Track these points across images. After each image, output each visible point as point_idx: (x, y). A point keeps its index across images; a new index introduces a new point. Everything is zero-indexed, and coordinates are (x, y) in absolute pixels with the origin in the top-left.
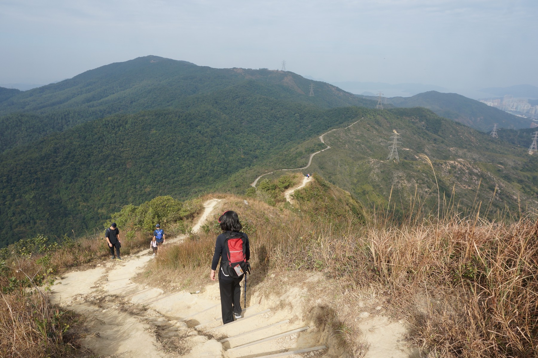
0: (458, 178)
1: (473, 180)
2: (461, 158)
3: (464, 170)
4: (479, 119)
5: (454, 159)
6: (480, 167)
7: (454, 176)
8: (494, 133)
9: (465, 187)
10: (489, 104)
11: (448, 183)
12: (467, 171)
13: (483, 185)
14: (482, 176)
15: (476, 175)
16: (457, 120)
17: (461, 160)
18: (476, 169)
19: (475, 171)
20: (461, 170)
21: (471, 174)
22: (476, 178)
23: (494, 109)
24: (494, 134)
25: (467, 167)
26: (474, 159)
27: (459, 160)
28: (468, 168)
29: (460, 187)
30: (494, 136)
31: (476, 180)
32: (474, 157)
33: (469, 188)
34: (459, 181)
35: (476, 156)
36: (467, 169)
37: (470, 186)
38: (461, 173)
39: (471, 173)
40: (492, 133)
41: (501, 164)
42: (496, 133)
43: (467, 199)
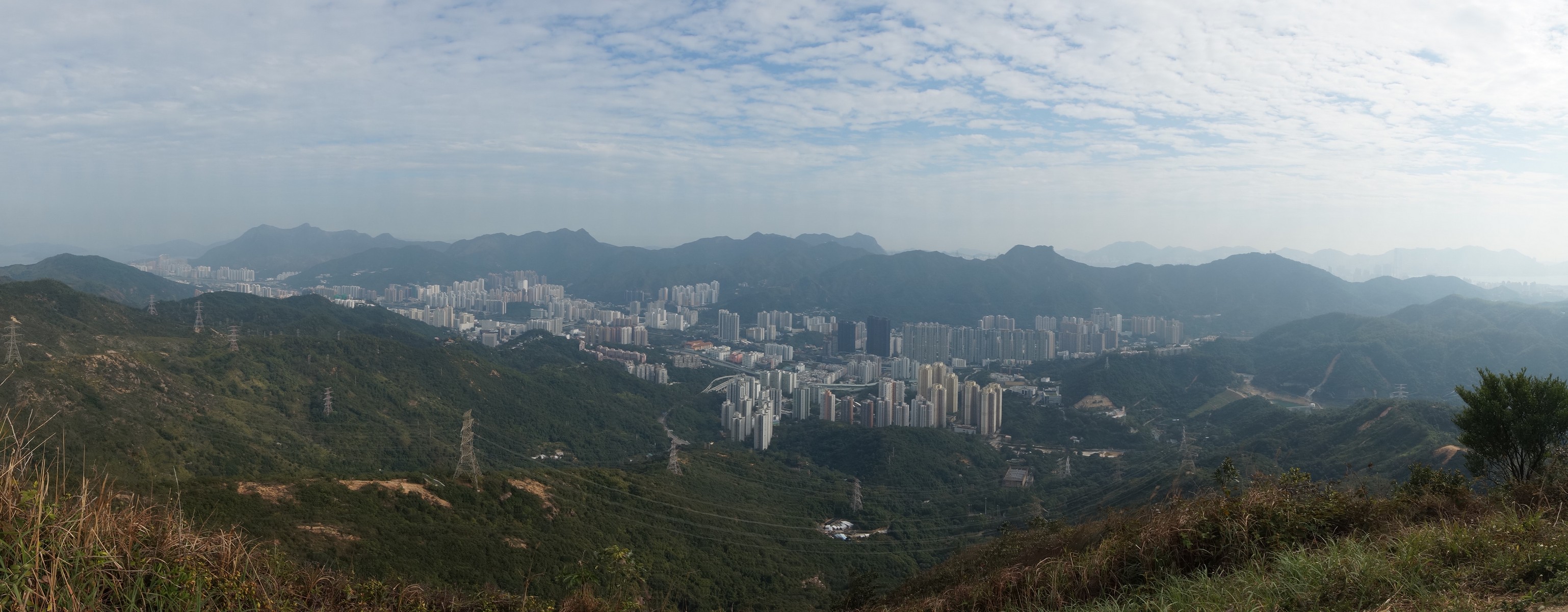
0: (110, 379)
1: (130, 379)
2: (113, 348)
3: (116, 366)
4: (132, 290)
5: (102, 352)
6: (138, 358)
7: (104, 377)
8: (152, 308)
9: (120, 391)
10: (143, 268)
11: (97, 389)
12: (120, 367)
13: (145, 384)
14: (141, 372)
15: (134, 370)
16: (102, 294)
17: (113, 352)
18: (132, 362)
19: (132, 365)
20: (112, 366)
21: (126, 371)
22: (133, 375)
23: (149, 275)
24: (152, 310)
25: (120, 361)
26: (129, 349)
27: (109, 352)
28: (122, 363)
29: (114, 391)
30: (152, 312)
31: (134, 379)
32: (130, 345)
33: (128, 391)
34: (112, 384)
35: (131, 344)
36: (121, 365)
37: (127, 389)
38: (113, 371)
39: (127, 369)
40: (149, 308)
41: (164, 350)
42: (155, 309)
43: (126, 408)
